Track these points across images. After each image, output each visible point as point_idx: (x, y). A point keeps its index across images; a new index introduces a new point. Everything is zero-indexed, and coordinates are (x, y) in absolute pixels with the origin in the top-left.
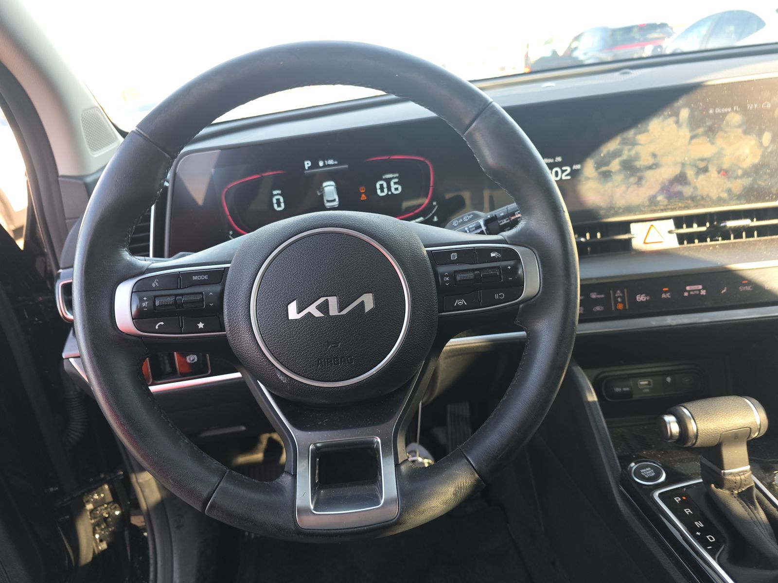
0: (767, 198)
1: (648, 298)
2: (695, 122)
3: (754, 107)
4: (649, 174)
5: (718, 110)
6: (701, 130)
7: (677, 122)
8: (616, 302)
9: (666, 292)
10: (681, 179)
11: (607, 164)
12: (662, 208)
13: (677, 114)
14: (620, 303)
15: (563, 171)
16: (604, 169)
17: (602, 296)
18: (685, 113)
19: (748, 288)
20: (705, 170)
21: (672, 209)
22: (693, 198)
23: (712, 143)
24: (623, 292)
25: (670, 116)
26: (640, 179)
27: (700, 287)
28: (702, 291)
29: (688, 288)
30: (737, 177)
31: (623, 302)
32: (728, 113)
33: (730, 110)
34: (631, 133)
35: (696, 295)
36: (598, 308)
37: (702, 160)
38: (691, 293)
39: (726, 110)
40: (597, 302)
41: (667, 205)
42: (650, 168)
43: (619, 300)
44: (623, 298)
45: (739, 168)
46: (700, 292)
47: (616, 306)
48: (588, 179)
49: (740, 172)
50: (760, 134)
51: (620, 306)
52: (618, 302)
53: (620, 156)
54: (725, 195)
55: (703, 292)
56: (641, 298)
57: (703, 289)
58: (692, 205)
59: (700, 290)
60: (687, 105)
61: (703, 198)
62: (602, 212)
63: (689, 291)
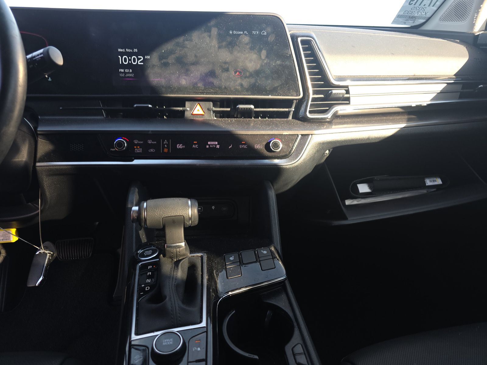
0: (264, 93)
1: (184, 147)
2: (221, 38)
3: (256, 33)
4: (192, 68)
5: (235, 32)
6: (224, 43)
7: (210, 36)
8: (164, 147)
9: (195, 144)
10: (212, 74)
11: (166, 58)
12: (201, 91)
13: (209, 31)
14: (166, 148)
15: (139, 59)
16: (164, 60)
17: (155, 142)
18: (214, 31)
19: (245, 147)
20: (227, 70)
21: (207, 93)
22: (220, 88)
23: (231, 53)
24: (168, 142)
25: (205, 31)
26: (187, 70)
27: (217, 143)
28: (217, 145)
29: (209, 143)
30: (246, 77)
31: (168, 148)
32: (241, 34)
33: (242, 33)
34: (181, 39)
35: (213, 147)
36: (152, 150)
37: (225, 63)
38: (211, 146)
39: (240, 33)
40: (152, 146)
41: (203, 90)
42: (193, 64)
43: (166, 146)
44: (168, 145)
45: (247, 71)
46: (216, 146)
47: (163, 150)
48: (154, 66)
49: (248, 74)
50: (260, 51)
51: (166, 150)
52: (165, 147)
53: (174, 53)
54: (239, 88)
55: (218, 147)
56: (180, 146)
57: (218, 144)
58: (219, 92)
59: (216, 145)
60: (216, 26)
61: (225, 88)
62: (164, 89)
63: (209, 145)
